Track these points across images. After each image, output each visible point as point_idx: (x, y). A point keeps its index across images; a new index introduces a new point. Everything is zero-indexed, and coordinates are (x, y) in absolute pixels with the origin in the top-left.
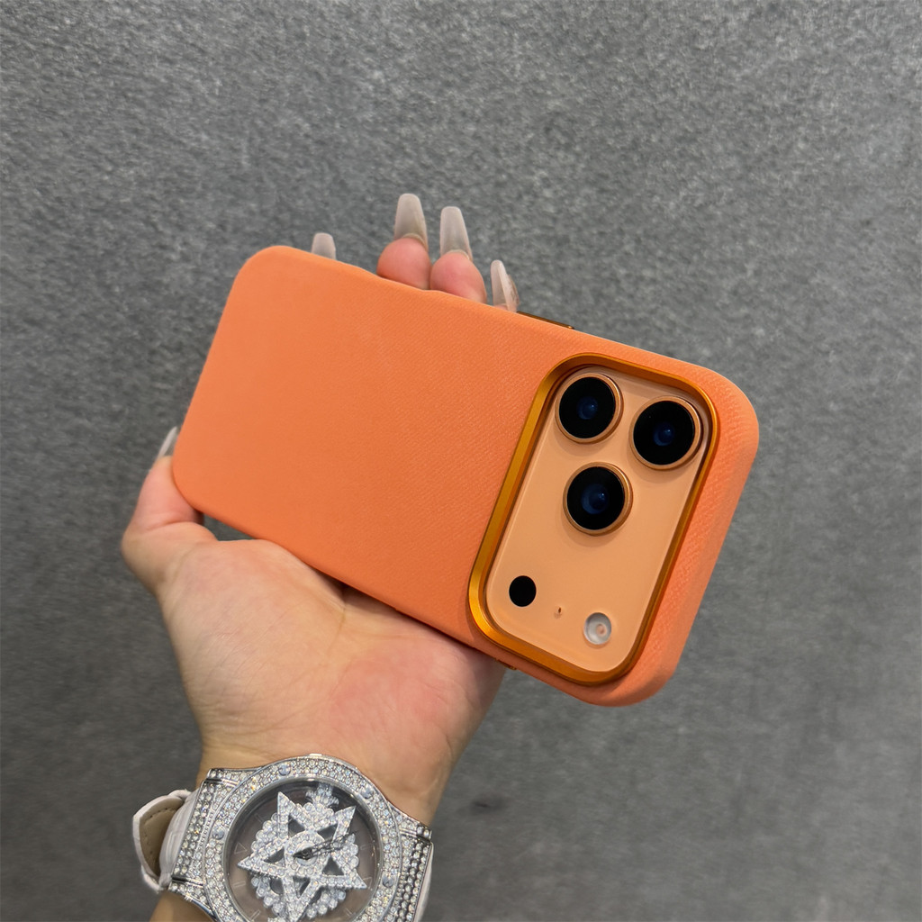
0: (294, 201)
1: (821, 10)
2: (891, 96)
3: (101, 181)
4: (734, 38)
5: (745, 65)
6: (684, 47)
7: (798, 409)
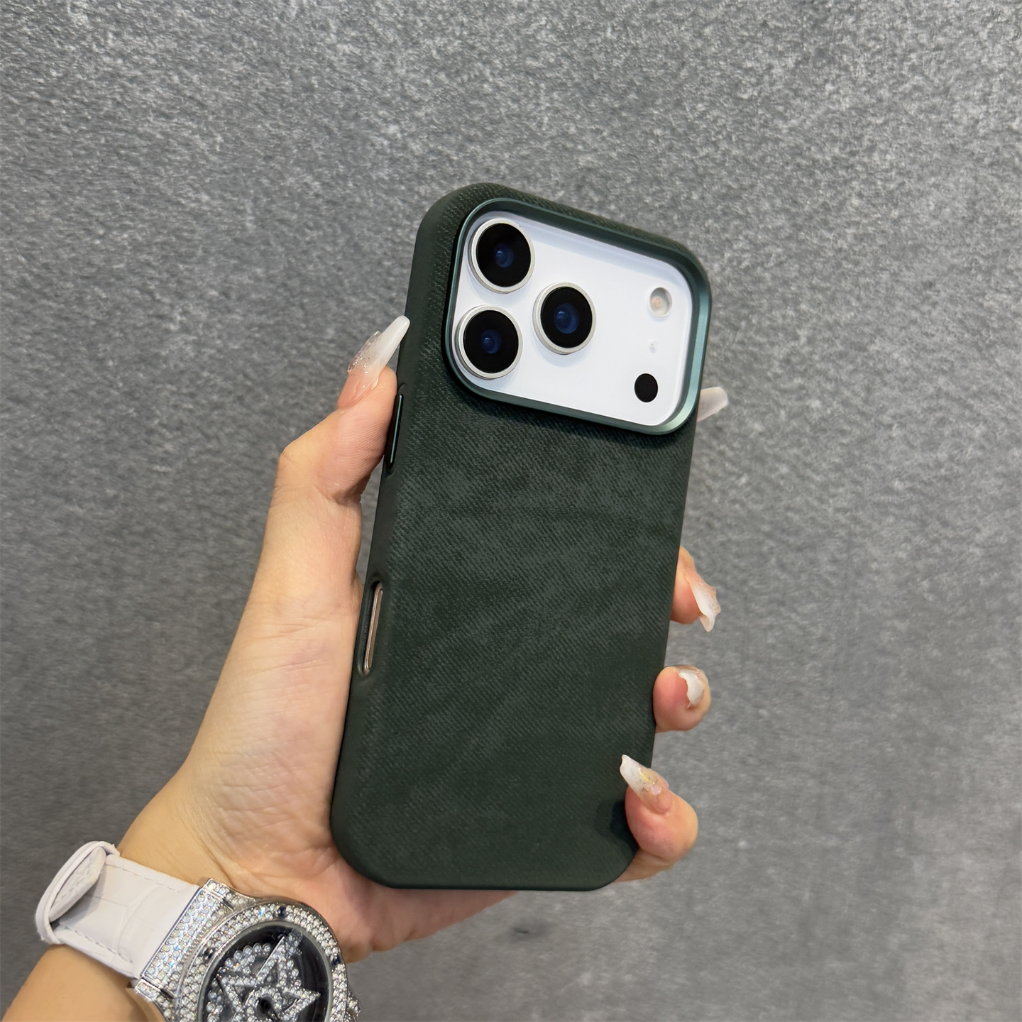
0: (304, 265)
1: (873, 55)
2: (952, 146)
3: (92, 245)
4: (780, 87)
5: (792, 117)
6: (725, 97)
7: (859, 488)
